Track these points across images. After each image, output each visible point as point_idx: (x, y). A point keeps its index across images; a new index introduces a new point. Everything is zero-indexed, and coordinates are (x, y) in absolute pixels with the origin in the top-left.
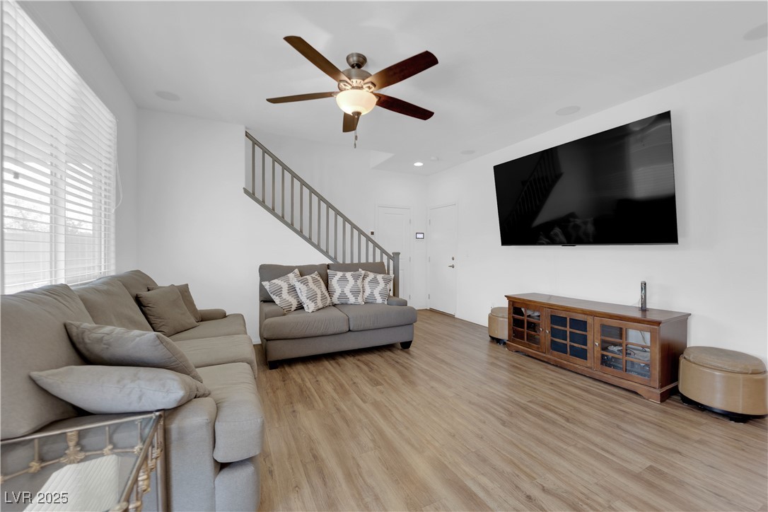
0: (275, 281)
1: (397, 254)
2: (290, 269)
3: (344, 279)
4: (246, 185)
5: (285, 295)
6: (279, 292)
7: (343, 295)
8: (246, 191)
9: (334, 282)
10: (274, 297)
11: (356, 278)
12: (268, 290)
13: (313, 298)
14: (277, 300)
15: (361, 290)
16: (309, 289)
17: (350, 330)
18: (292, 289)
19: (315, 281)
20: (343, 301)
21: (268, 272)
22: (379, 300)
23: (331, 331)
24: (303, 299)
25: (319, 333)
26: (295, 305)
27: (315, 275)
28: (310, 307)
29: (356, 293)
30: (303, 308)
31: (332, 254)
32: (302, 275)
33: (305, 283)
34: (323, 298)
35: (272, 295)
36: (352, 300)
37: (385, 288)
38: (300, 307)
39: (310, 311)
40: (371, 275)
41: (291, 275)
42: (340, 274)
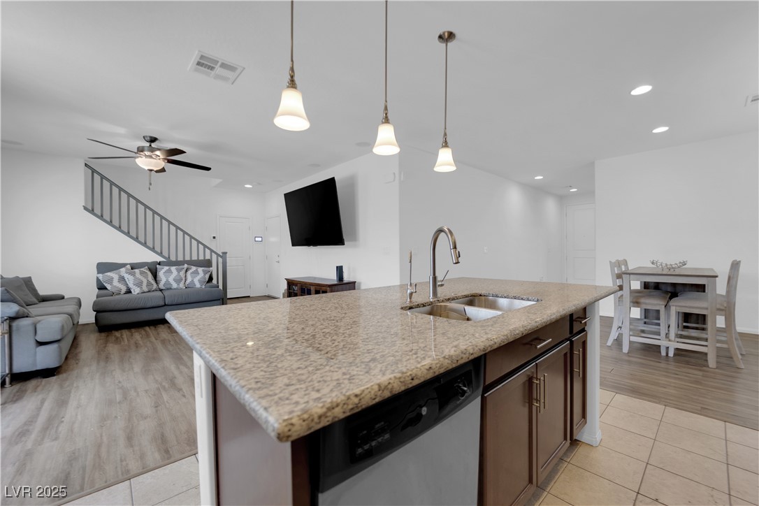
0: (109, 274)
1: (225, 253)
2: (123, 265)
3: (169, 271)
4: (86, 204)
5: (116, 283)
6: (110, 281)
7: (167, 282)
8: (85, 208)
9: (161, 274)
10: (106, 285)
11: (179, 271)
12: (101, 280)
13: (139, 284)
14: (108, 287)
15: (184, 279)
16: (136, 278)
17: (165, 305)
18: (122, 279)
19: (142, 273)
20: (168, 287)
21: (103, 267)
22: (198, 285)
23: (149, 305)
24: (131, 285)
25: (139, 306)
26: (124, 289)
27: (145, 269)
28: (136, 290)
29: (178, 281)
30: (131, 292)
31: (165, 253)
32: (132, 269)
33: (133, 275)
34: (149, 284)
35: (104, 284)
36: (175, 285)
37: (204, 277)
38: (129, 291)
39: (136, 293)
40: (194, 268)
41: (123, 270)
42: (166, 268)
